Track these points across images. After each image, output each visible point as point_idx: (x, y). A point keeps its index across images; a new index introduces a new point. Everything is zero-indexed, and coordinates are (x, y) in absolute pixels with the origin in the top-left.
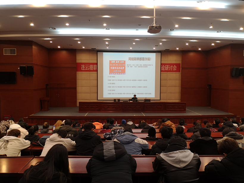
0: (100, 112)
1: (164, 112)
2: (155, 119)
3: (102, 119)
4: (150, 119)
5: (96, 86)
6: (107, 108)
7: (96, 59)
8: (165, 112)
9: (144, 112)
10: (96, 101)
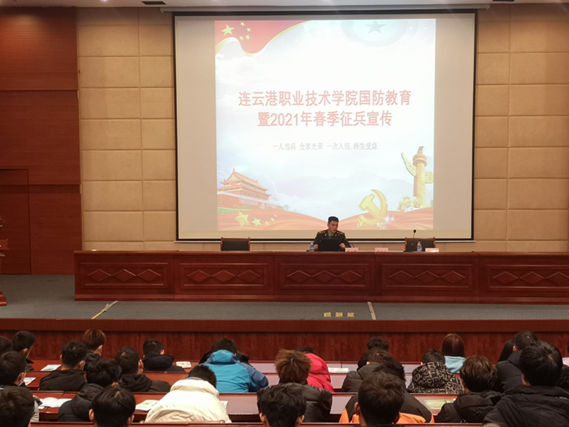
0: (171, 297)
1: (477, 299)
2: (422, 333)
3: (173, 333)
4: (399, 333)
5: (172, 176)
6: (203, 282)
7: (170, 52)
8: (481, 302)
9: (378, 298)
10: (170, 247)
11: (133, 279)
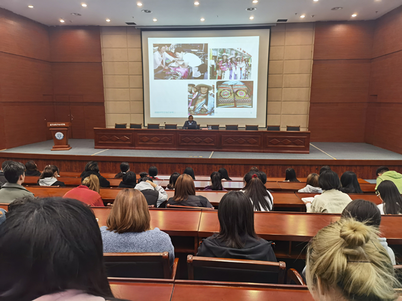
5: (142, 99)
7: (140, 46)
8: (264, 152)
11: (118, 140)
